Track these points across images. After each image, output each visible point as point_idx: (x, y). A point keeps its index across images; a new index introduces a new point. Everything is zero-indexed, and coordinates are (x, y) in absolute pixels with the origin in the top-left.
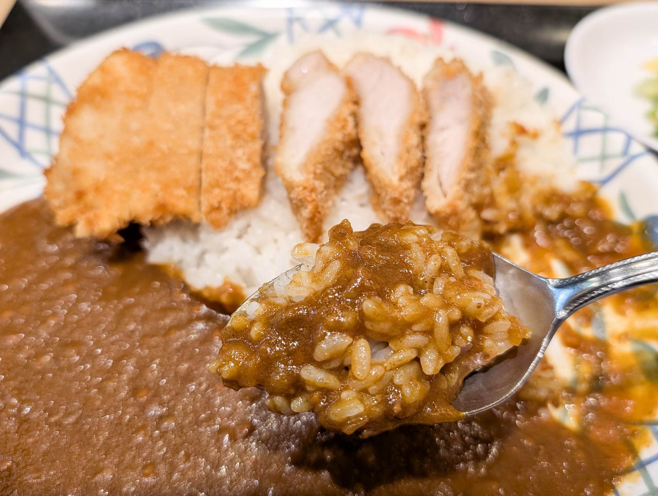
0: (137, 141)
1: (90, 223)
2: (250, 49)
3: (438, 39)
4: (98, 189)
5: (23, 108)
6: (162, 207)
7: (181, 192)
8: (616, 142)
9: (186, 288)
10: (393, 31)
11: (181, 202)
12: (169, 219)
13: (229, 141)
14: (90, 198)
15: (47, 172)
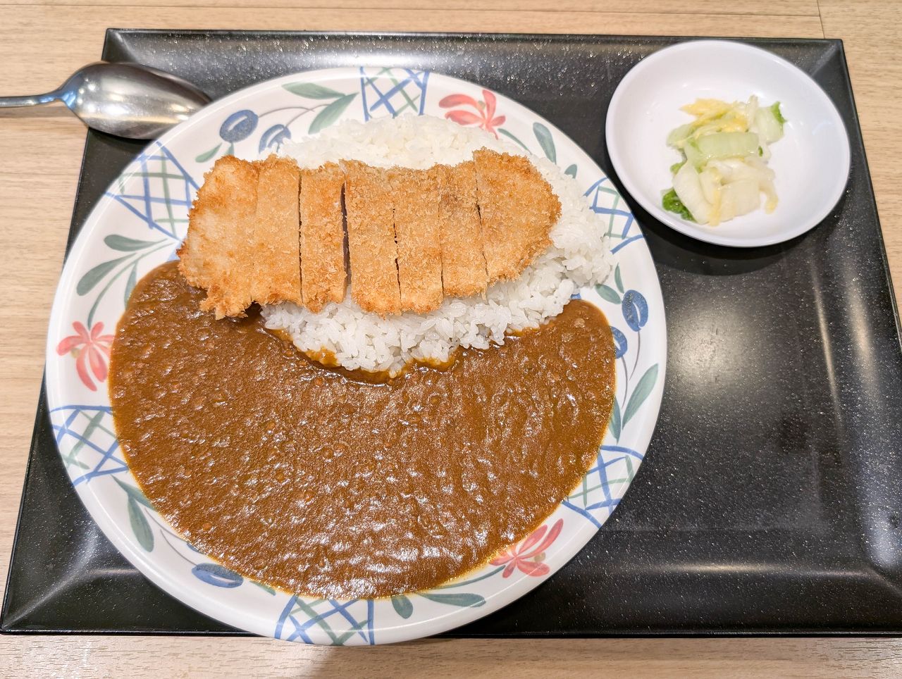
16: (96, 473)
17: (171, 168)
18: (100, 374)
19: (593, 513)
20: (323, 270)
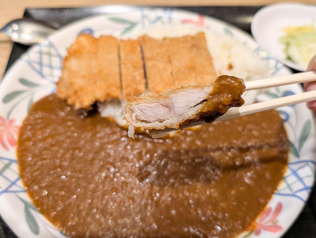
0: (95, 71)
1: (81, 103)
2: (127, 30)
3: (202, 23)
4: (82, 89)
5: (41, 58)
6: (108, 95)
7: (114, 89)
8: (272, 63)
9: (118, 126)
10: (185, 22)
11: (115, 93)
12: (110, 99)
13: (132, 69)
14: (79, 93)
15: (57, 84)
16: (6, 191)
17: (53, 51)
18: (12, 143)
19: (299, 194)
20: (134, 79)
